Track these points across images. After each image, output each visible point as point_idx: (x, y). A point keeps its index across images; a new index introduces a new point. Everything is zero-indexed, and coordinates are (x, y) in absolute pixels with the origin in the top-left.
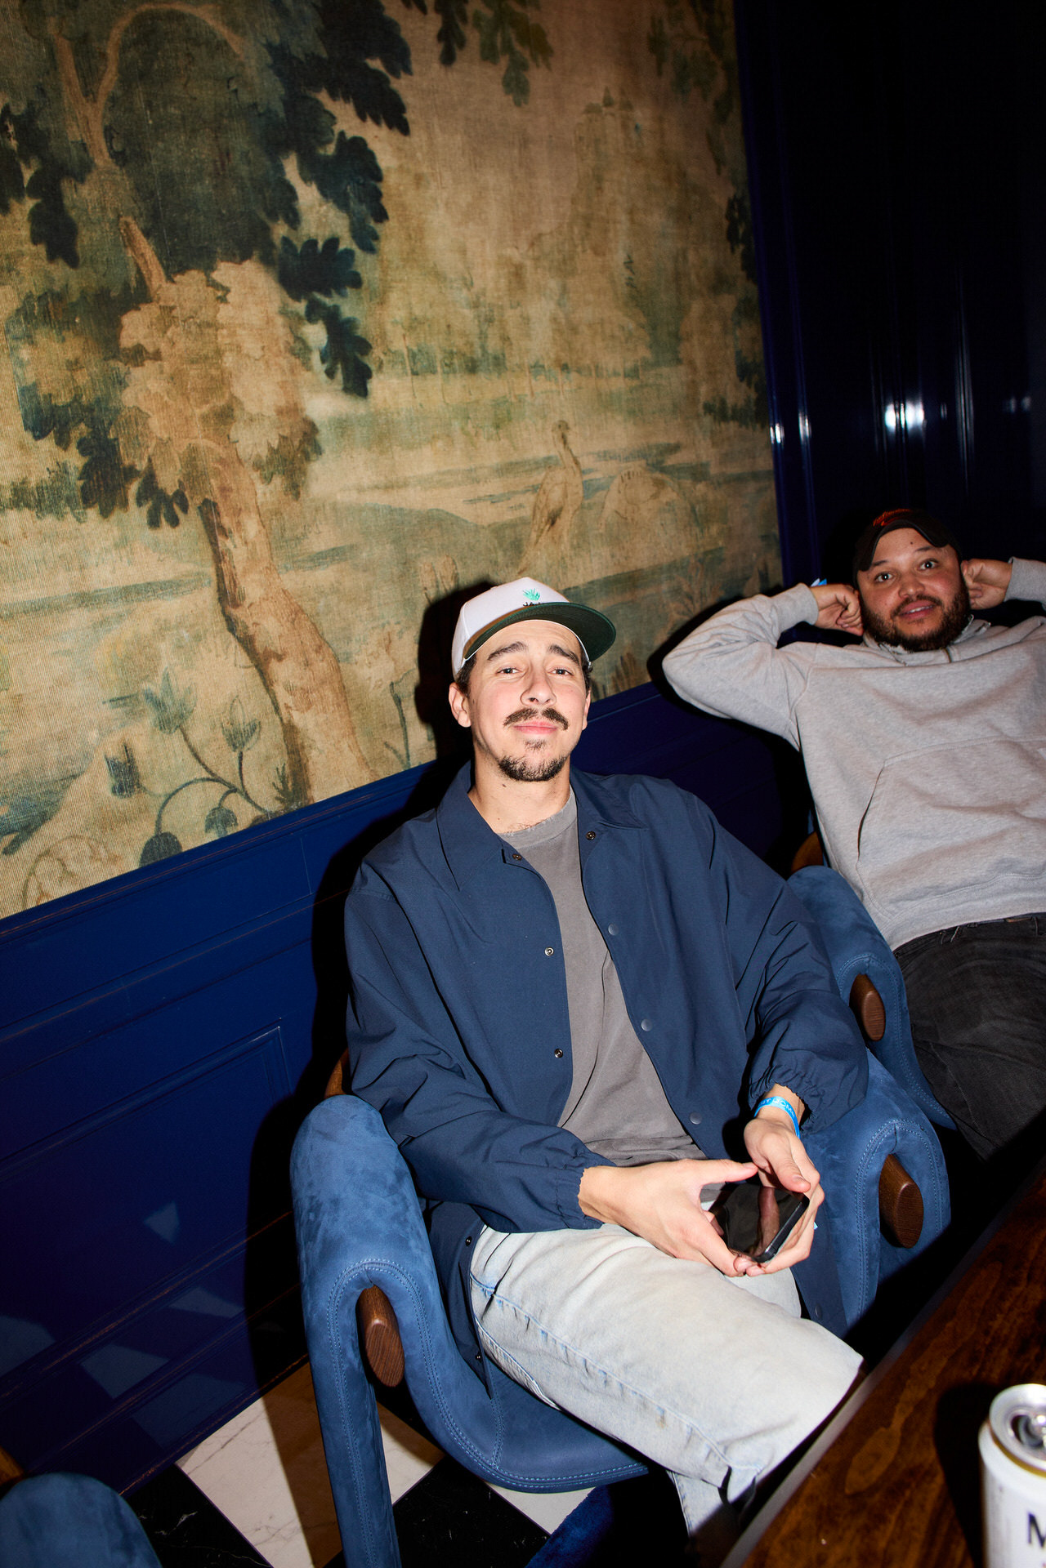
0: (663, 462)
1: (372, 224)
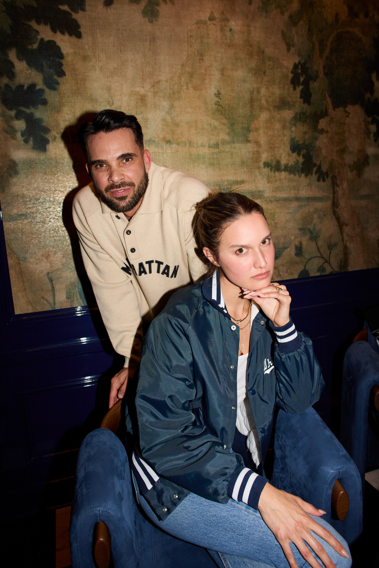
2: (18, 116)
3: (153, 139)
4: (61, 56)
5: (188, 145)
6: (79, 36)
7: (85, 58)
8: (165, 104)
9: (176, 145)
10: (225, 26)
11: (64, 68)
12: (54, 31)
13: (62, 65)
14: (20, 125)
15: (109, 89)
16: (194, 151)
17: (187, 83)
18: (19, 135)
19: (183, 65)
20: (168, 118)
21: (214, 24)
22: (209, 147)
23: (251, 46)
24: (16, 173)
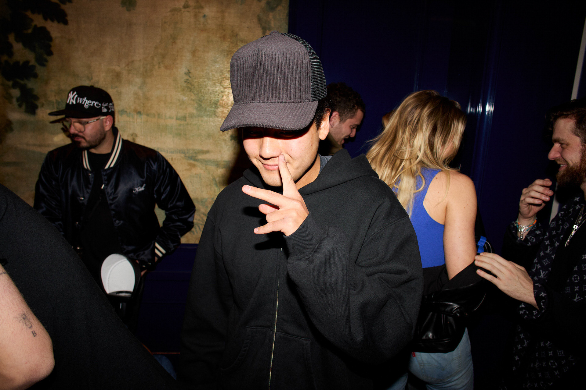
0: (196, 156)
1: (45, 56)
2: (14, 86)
3: (125, 110)
4: (50, 39)
5: (157, 117)
6: (66, 23)
7: (70, 41)
8: (138, 80)
9: (145, 116)
10: (199, 12)
11: (53, 49)
12: (46, 19)
13: (50, 46)
14: (16, 93)
15: (89, 67)
16: (162, 122)
17: (159, 63)
18: (14, 100)
19: (156, 48)
20: (140, 93)
21: (188, 12)
22: (177, 119)
23: (224, 30)
24: (12, 130)
